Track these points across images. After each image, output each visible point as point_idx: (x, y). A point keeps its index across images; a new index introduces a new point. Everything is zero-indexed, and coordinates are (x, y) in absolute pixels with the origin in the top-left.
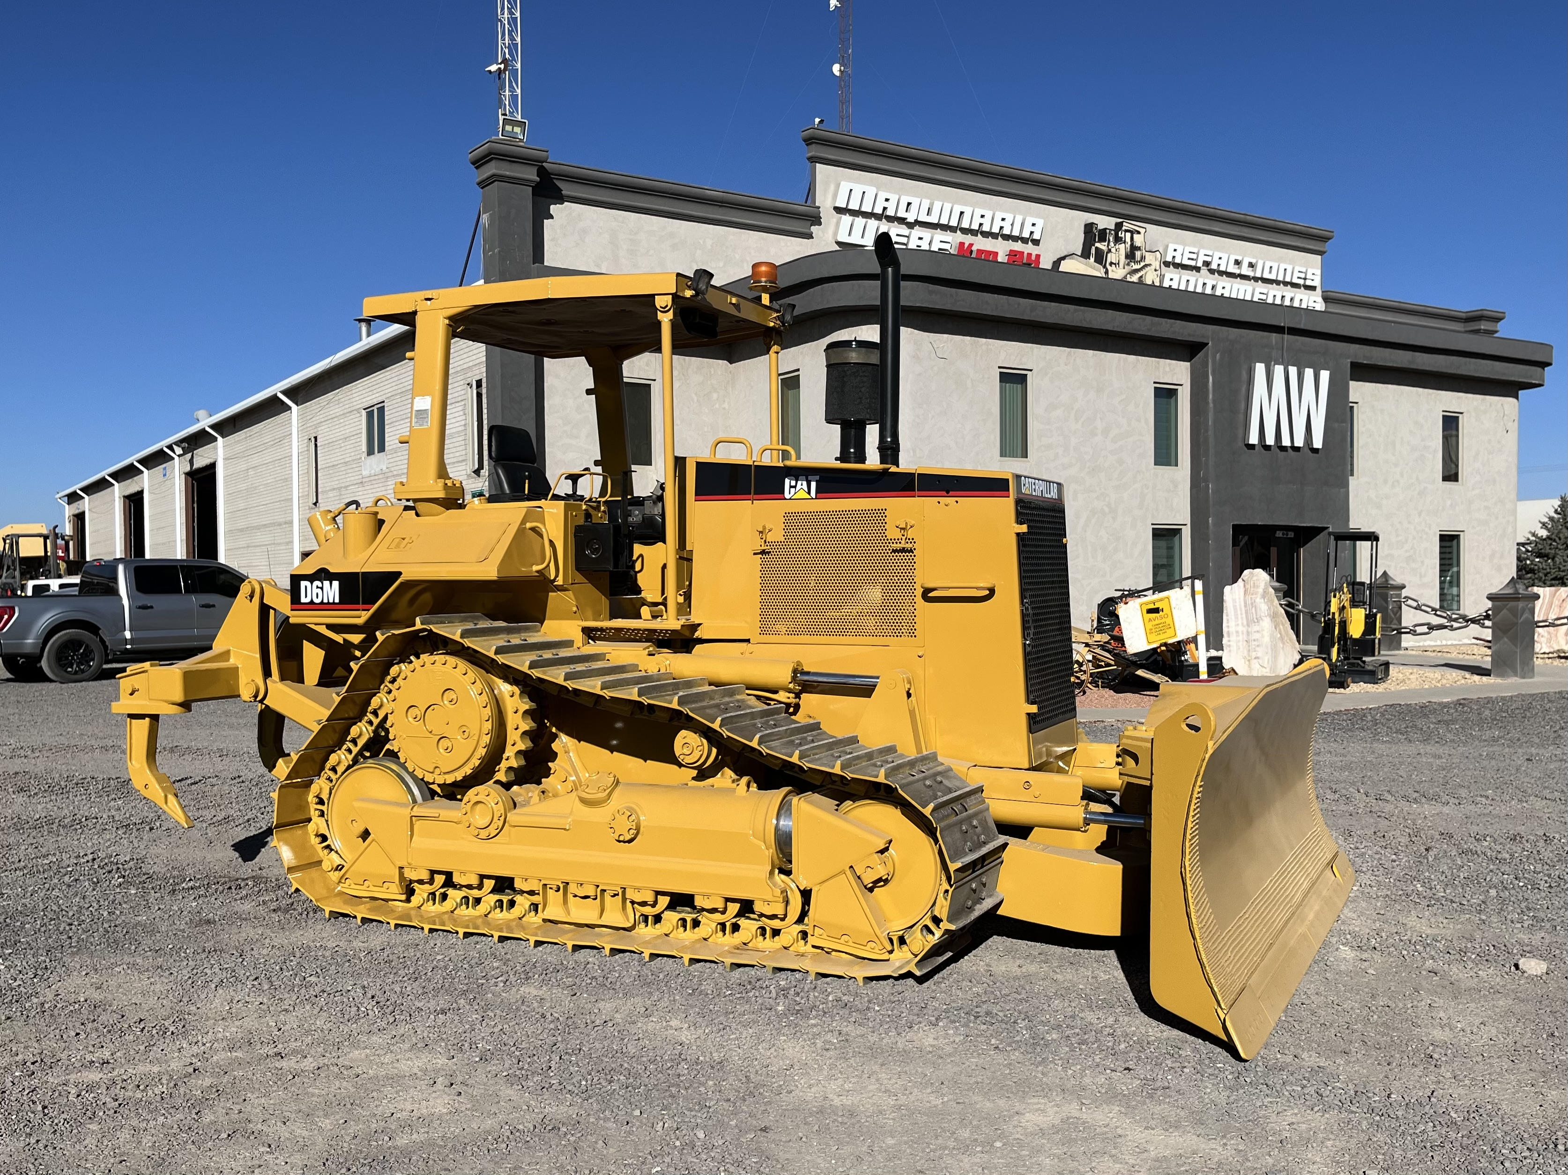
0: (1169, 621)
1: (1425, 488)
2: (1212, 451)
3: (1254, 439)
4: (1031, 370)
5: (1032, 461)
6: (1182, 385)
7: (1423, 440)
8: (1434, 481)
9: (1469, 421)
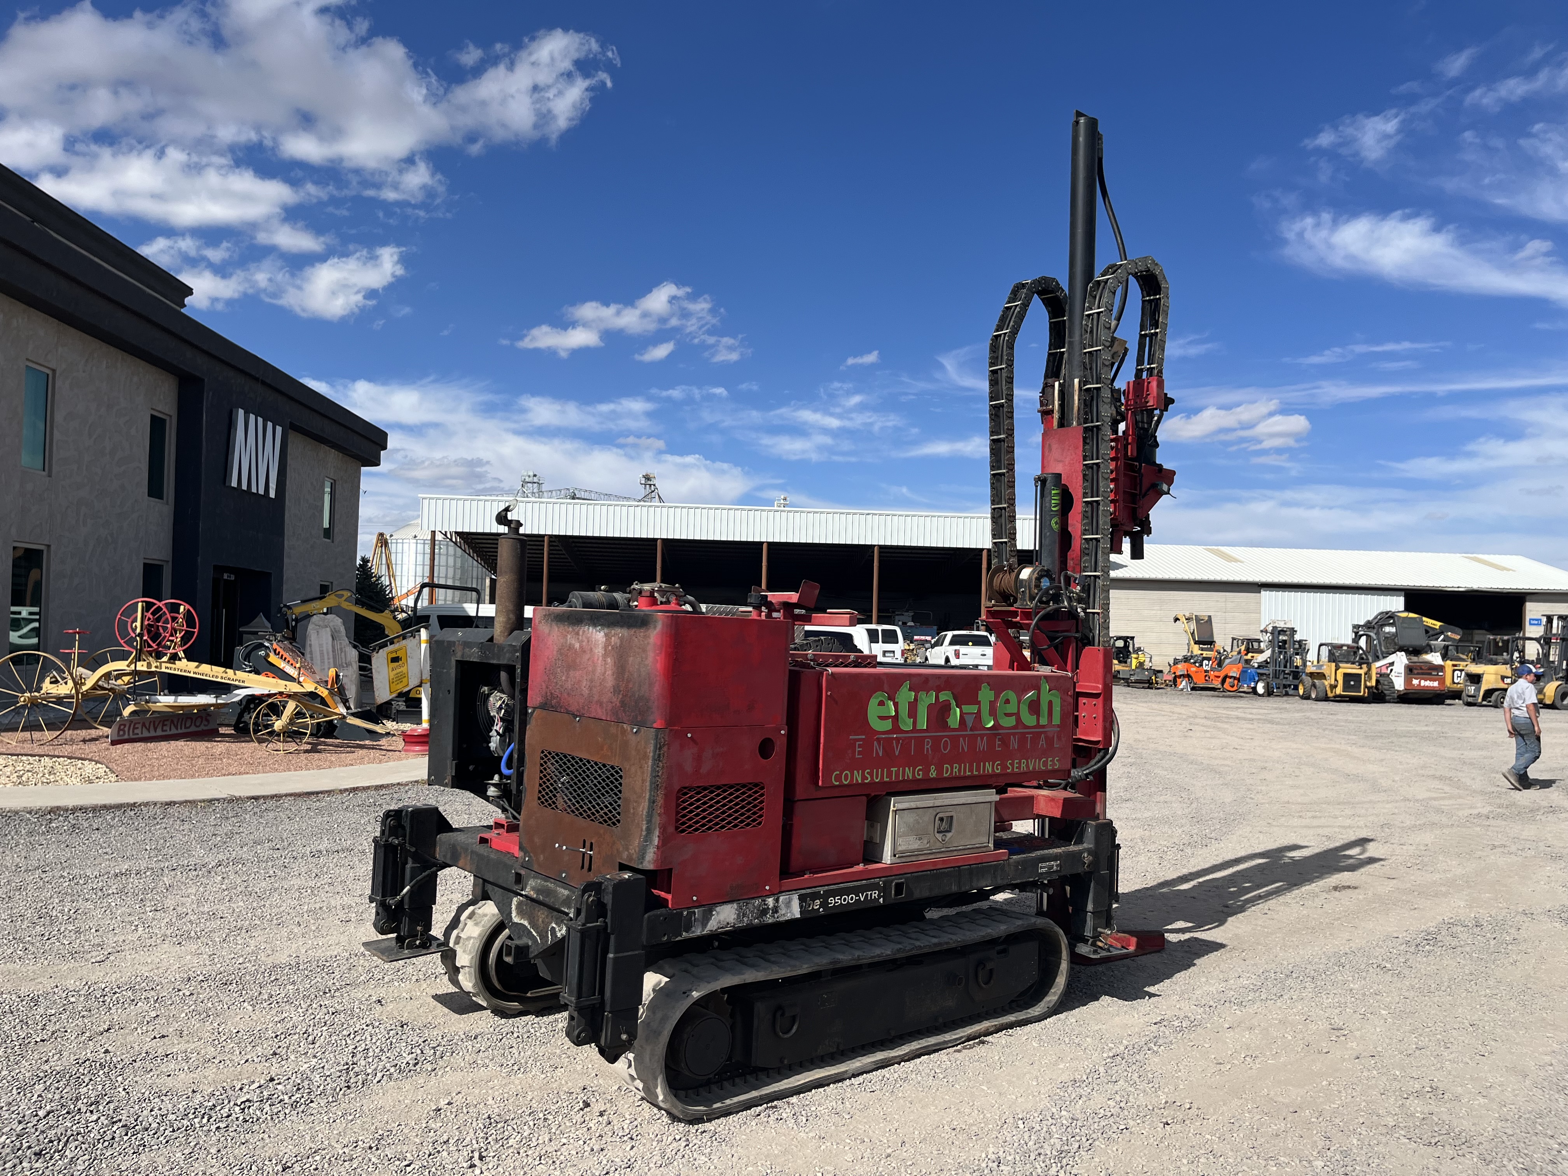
0: (404, 670)
1: (314, 542)
2: (203, 489)
3: (234, 484)
4: (54, 371)
5: (50, 476)
6: (171, 416)
7: (315, 500)
8: (319, 536)
9: (338, 486)
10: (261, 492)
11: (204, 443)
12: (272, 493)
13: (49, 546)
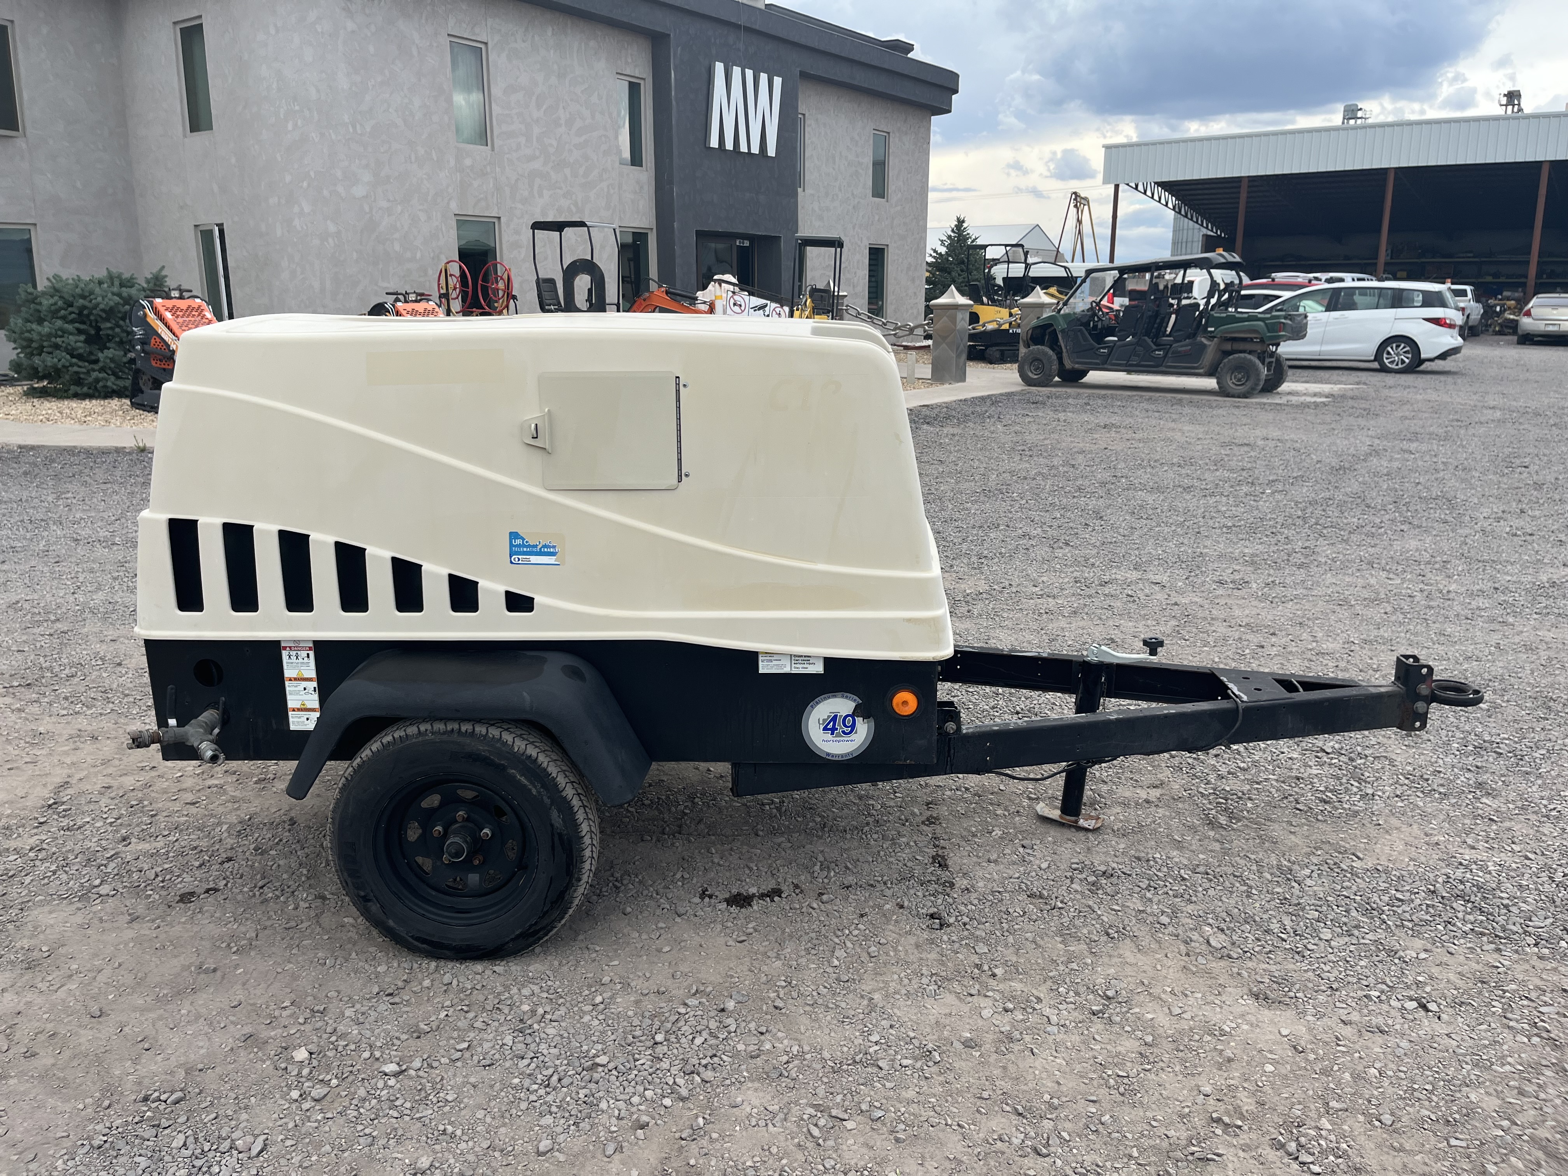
1: (858, 202)
2: (675, 152)
3: (714, 143)
4: (486, 44)
5: (493, 149)
6: (644, 79)
7: (857, 156)
8: (866, 196)
9: (894, 141)
10: (755, 150)
11: (674, 103)
12: (771, 152)
13: (499, 218)
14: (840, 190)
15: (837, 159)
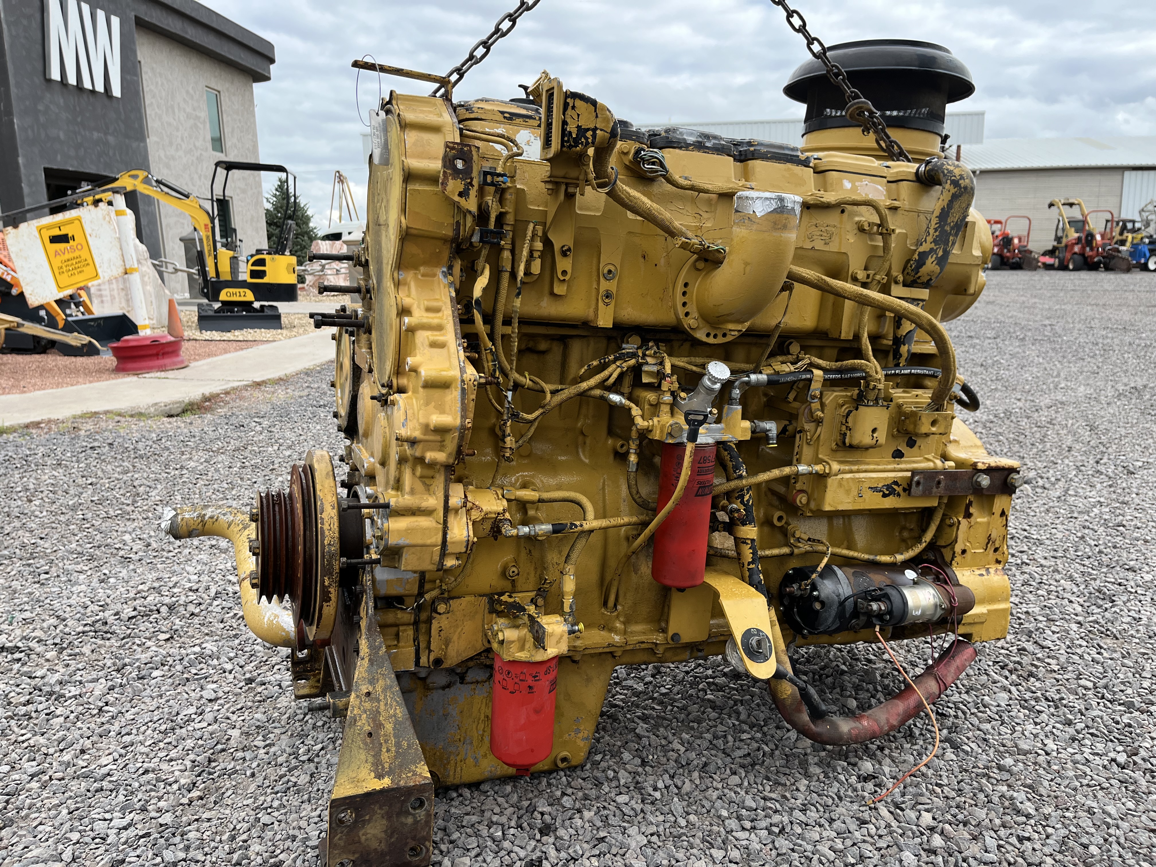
0: (84, 254)
1: (201, 154)
3: (55, 75)
7: (194, 110)
8: (207, 149)
9: (224, 98)
10: (100, 88)
12: (116, 92)
14: (182, 140)
15: (176, 110)
